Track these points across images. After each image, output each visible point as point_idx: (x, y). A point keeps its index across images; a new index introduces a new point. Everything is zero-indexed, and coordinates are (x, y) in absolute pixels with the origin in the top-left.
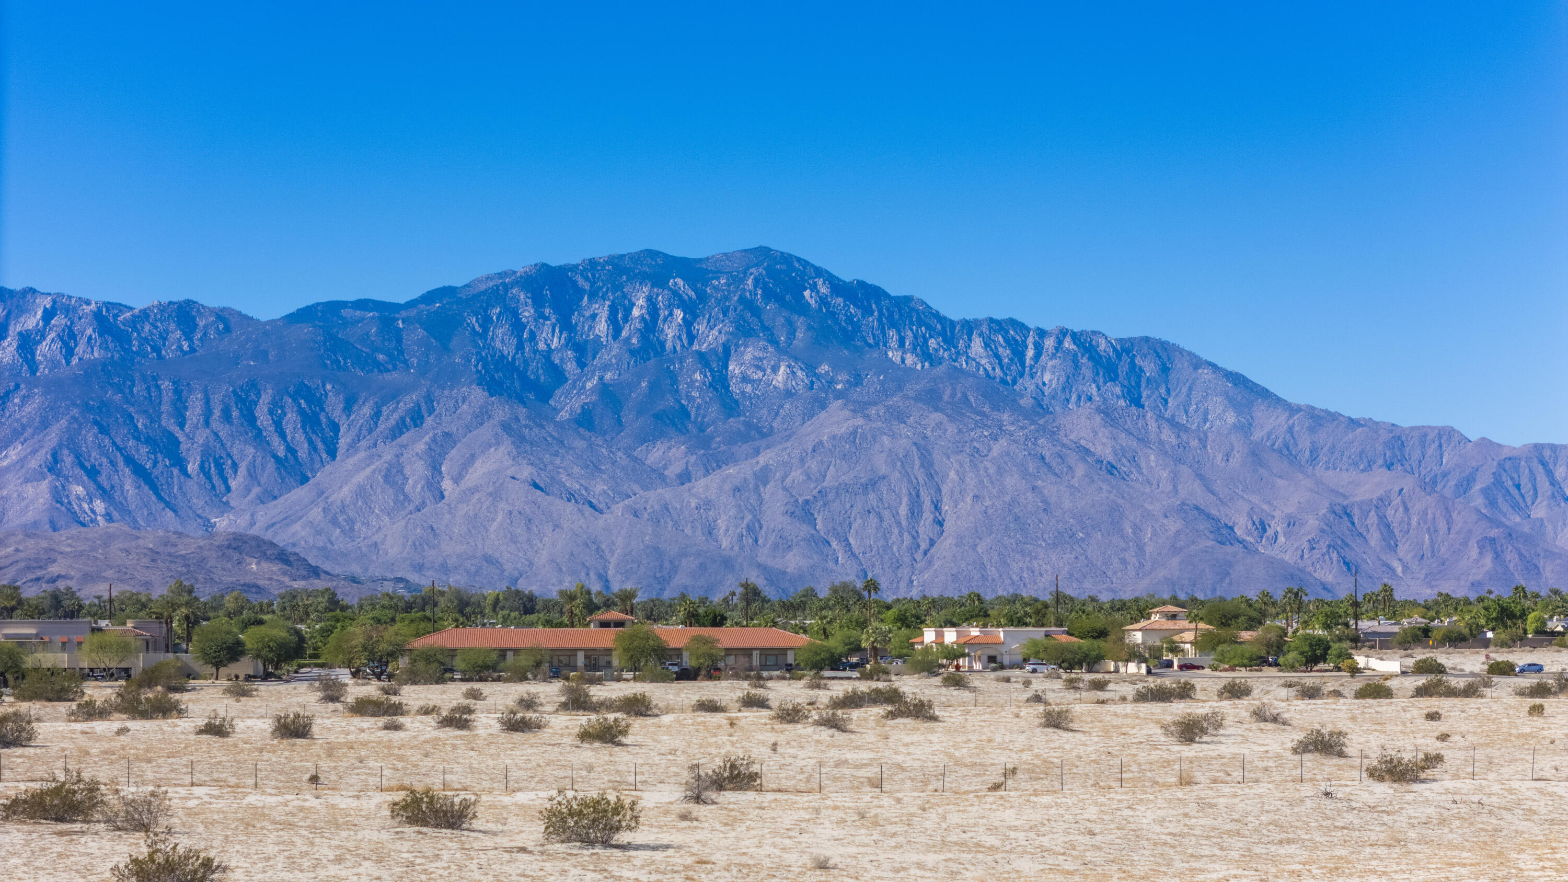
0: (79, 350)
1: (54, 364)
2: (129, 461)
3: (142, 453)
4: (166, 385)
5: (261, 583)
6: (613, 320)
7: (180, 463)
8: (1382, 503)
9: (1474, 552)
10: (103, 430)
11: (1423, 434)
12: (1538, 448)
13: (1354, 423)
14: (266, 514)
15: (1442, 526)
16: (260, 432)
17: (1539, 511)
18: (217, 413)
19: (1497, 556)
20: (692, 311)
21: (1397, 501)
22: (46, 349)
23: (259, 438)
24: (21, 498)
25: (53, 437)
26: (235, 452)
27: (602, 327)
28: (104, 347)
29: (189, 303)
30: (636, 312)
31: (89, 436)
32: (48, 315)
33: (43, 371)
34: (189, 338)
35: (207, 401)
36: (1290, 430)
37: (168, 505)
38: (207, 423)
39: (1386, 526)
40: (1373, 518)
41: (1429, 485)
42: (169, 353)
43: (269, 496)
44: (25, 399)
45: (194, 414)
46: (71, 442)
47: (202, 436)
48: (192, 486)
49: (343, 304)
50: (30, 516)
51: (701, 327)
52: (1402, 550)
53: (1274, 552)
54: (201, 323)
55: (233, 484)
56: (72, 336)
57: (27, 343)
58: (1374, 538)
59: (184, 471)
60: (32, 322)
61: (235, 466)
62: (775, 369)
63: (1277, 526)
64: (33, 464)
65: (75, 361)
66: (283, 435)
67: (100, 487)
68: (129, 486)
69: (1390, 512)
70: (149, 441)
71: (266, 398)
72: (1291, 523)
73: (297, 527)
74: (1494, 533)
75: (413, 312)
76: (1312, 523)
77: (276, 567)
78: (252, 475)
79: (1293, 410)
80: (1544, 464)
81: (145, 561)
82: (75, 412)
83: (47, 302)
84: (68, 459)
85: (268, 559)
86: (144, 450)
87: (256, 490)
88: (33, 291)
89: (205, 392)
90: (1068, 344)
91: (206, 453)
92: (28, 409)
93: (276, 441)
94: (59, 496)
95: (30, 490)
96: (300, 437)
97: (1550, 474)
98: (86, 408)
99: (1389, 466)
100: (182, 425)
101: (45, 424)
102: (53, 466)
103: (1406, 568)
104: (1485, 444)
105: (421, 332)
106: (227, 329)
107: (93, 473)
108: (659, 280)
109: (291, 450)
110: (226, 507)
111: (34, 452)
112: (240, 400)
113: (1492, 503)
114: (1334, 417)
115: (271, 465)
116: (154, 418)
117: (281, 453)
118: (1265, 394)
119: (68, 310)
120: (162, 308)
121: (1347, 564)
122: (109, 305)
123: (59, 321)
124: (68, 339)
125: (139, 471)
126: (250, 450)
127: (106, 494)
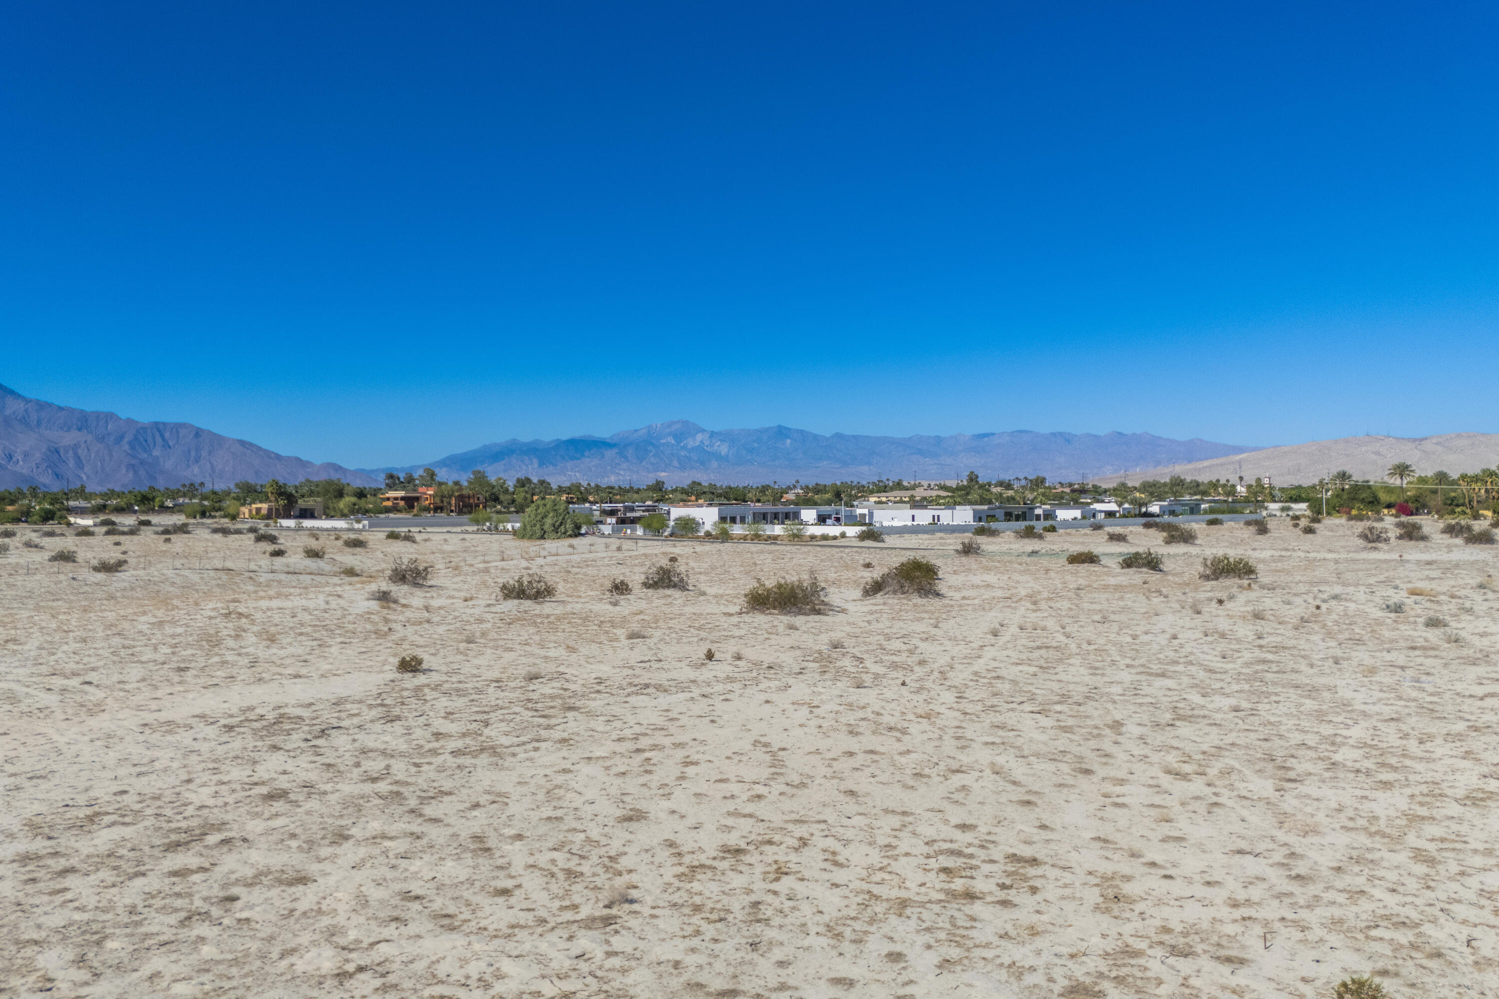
8: (75, 447)
9: (124, 471)
11: (98, 415)
12: (156, 424)
13: (61, 409)
15: (107, 458)
17: (156, 452)
19: (136, 472)
21: (83, 446)
36: (26, 410)
39: (77, 457)
40: (71, 453)
41: (101, 439)
52: (86, 469)
53: (17, 468)
58: (71, 463)
63: (18, 456)
69: (80, 451)
72: (26, 455)
74: (134, 462)
76: (38, 455)
79: (27, 401)
80: (159, 431)
97: (162, 436)
99: (79, 430)
103: (88, 477)
104: (129, 421)
113: (133, 448)
114: (50, 405)
118: (12, 393)
121: (57, 475)
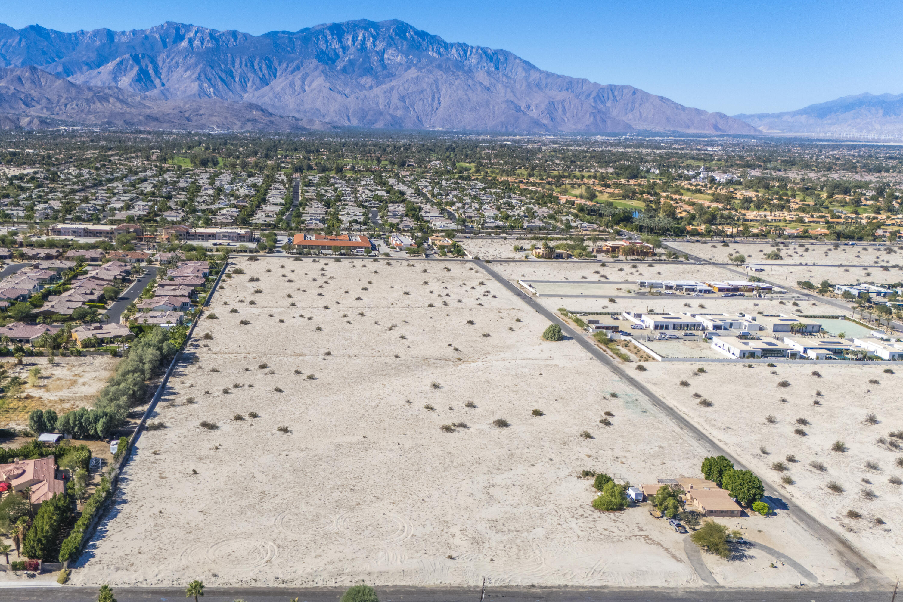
0: (205, 43)
1: (198, 48)
2: (220, 77)
3: (223, 75)
4: (229, 55)
5: (257, 118)
6: (353, 40)
7: (233, 78)
8: (563, 101)
9: (588, 116)
10: (212, 68)
11: (578, 80)
12: (610, 86)
13: (559, 76)
14: (257, 94)
15: (580, 108)
16: (255, 70)
17: (609, 104)
18: (244, 64)
19: (594, 117)
20: (375, 38)
21: (568, 100)
22: (196, 43)
23: (255, 72)
24: (190, 87)
25: (198, 70)
26: (249, 75)
27: (350, 42)
28: (212, 43)
29: (235, 31)
30: (359, 38)
31: (208, 69)
32: (196, 32)
33: (195, 50)
34: (235, 41)
35: (241, 61)
36: (540, 78)
37: (230, 90)
38: (241, 67)
39: (564, 108)
40: (560, 105)
41: (577, 96)
42: (230, 46)
43: (258, 89)
44: (191, 58)
45: (237, 64)
46: (203, 71)
47: (239, 71)
48: (237, 85)
49: (278, 32)
50: (193, 92)
51: (377, 43)
52: (568, 115)
53: (531, 114)
54: (239, 37)
55: (248, 85)
56: (203, 39)
57: (191, 41)
58: (560, 111)
59: (235, 81)
60: (191, 34)
61: (249, 80)
62: (397, 56)
63: (533, 107)
64: (194, 77)
65: (204, 47)
66: (261, 71)
67: (211, 84)
68: (220, 84)
69: (565, 104)
70: (225, 72)
71: (257, 60)
72: (537, 106)
73: (266, 98)
74: (594, 111)
75: (298, 36)
76: (543, 106)
77: (260, 113)
78: (253, 83)
79: (541, 72)
80: (611, 90)
81: (225, 110)
82: (205, 62)
83: (196, 29)
84: (203, 76)
85: (258, 111)
86: (224, 74)
87: (254, 87)
88: (191, 25)
89: (240, 58)
90: (479, 51)
91: (241, 75)
92: (191, 61)
93: (260, 73)
94: (200, 87)
95: (193, 85)
96: (266, 72)
97: (613, 93)
98: (207, 61)
99: (567, 90)
100: (234, 67)
101: (196, 66)
102: (199, 78)
103: (568, 120)
104: (596, 84)
105: (300, 42)
106: (246, 39)
107: (210, 80)
108: (366, 29)
109: (264, 76)
110: (246, 91)
111: (193, 74)
112: (250, 61)
113: (595, 101)
114: (553, 74)
115: (259, 80)
116: (226, 65)
117: (261, 76)
118: (534, 67)
119: (202, 31)
120: (228, 32)
121: (552, 118)
122: (213, 30)
123: (199, 34)
124: (202, 40)
125: (222, 80)
126: (253, 75)
127: (214, 87)
